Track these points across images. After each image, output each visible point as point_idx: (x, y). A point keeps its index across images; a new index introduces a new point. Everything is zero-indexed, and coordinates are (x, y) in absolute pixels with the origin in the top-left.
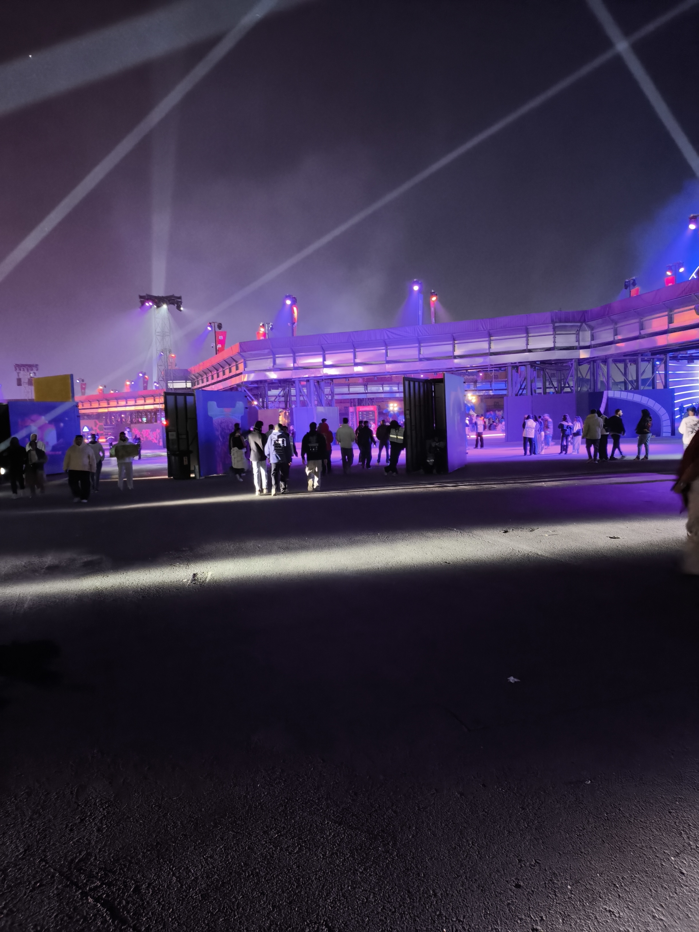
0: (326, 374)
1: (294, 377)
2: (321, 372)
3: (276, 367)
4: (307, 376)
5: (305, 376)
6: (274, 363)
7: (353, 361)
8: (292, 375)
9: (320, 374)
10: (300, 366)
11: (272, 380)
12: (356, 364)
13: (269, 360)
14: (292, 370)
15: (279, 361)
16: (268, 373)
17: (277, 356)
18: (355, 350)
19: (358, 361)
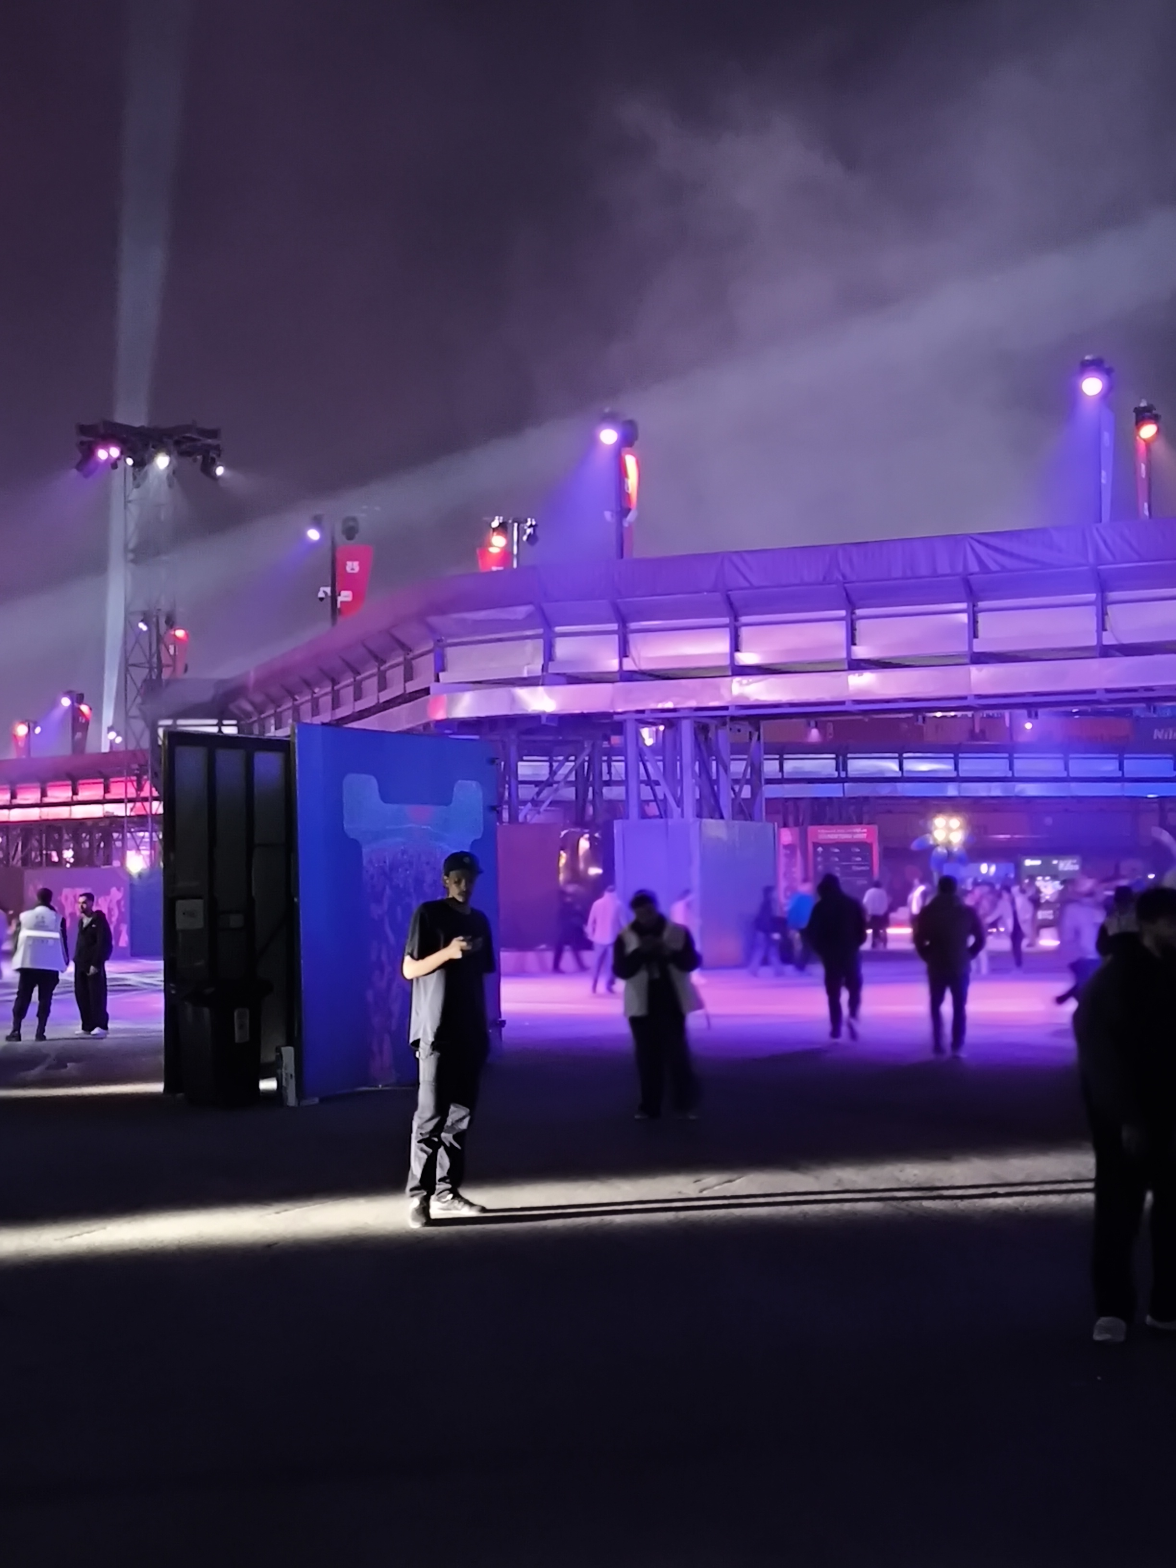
0: (741, 696)
1: (620, 710)
2: (724, 691)
3: (552, 669)
4: (669, 705)
5: (660, 706)
6: (549, 655)
7: (844, 655)
8: (612, 702)
9: (720, 697)
10: (645, 666)
11: (535, 718)
12: (857, 665)
13: (529, 645)
14: (613, 682)
15: (563, 648)
16: (522, 693)
17: (558, 629)
18: (853, 613)
19: (861, 652)
